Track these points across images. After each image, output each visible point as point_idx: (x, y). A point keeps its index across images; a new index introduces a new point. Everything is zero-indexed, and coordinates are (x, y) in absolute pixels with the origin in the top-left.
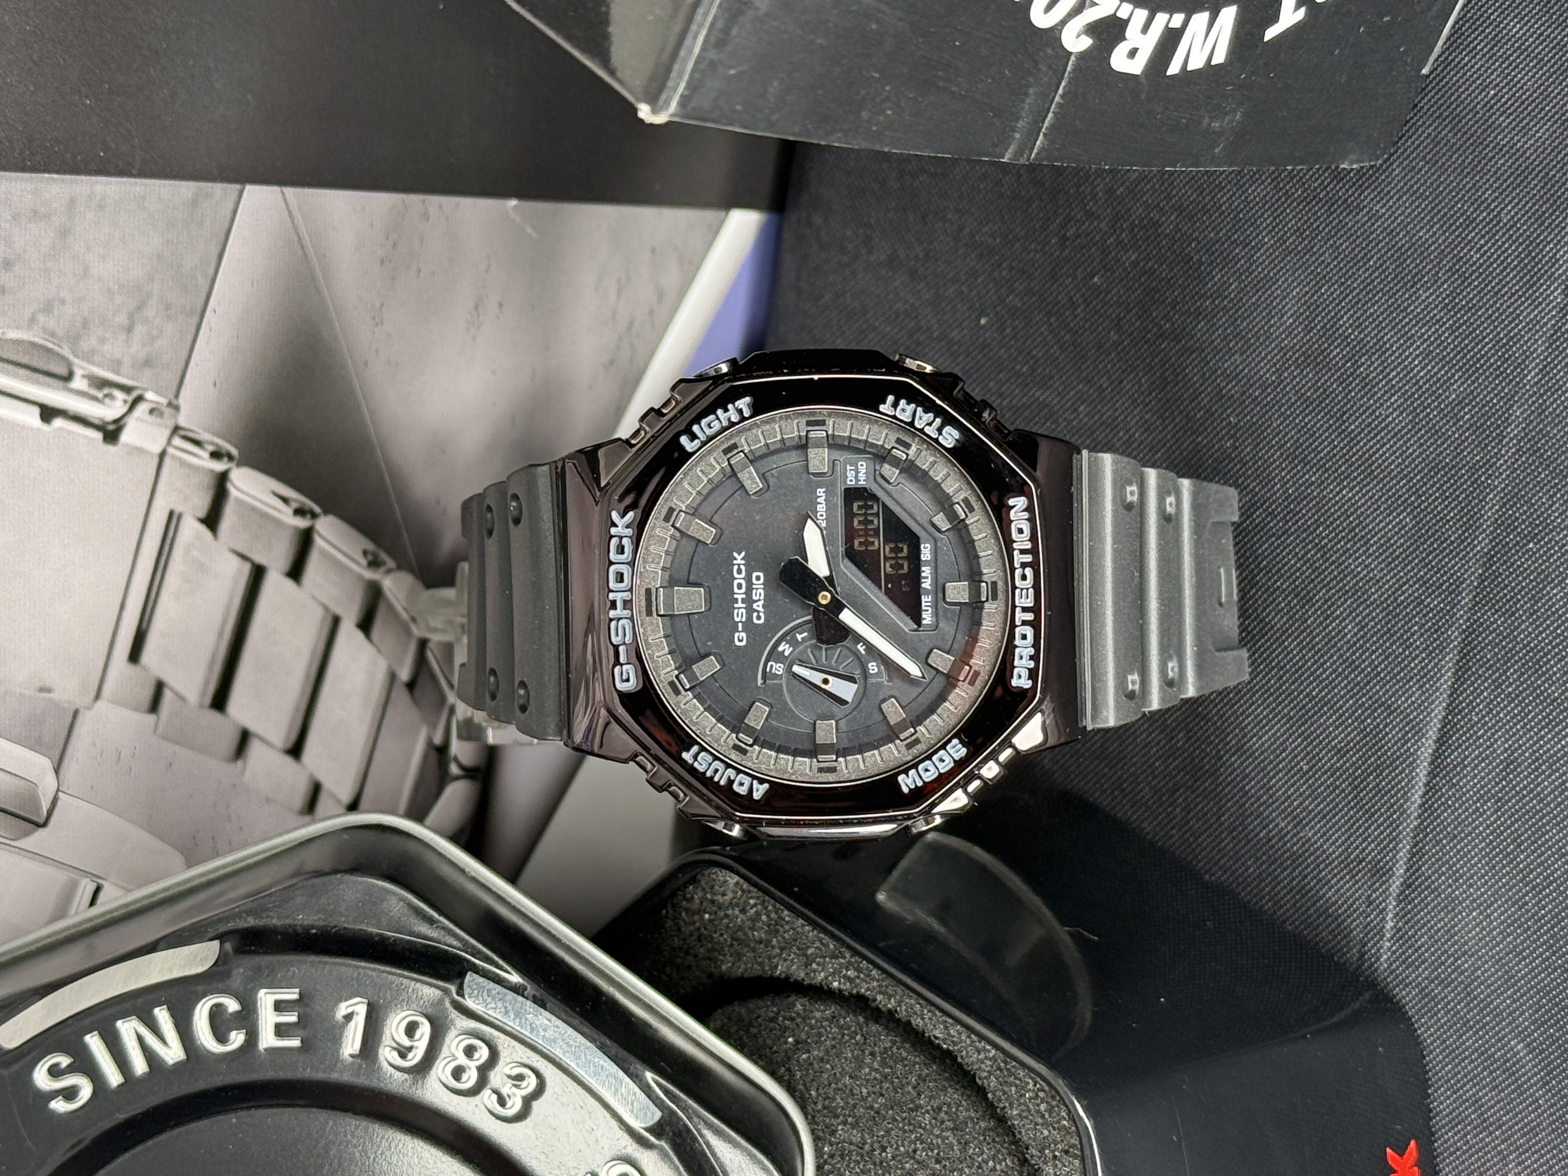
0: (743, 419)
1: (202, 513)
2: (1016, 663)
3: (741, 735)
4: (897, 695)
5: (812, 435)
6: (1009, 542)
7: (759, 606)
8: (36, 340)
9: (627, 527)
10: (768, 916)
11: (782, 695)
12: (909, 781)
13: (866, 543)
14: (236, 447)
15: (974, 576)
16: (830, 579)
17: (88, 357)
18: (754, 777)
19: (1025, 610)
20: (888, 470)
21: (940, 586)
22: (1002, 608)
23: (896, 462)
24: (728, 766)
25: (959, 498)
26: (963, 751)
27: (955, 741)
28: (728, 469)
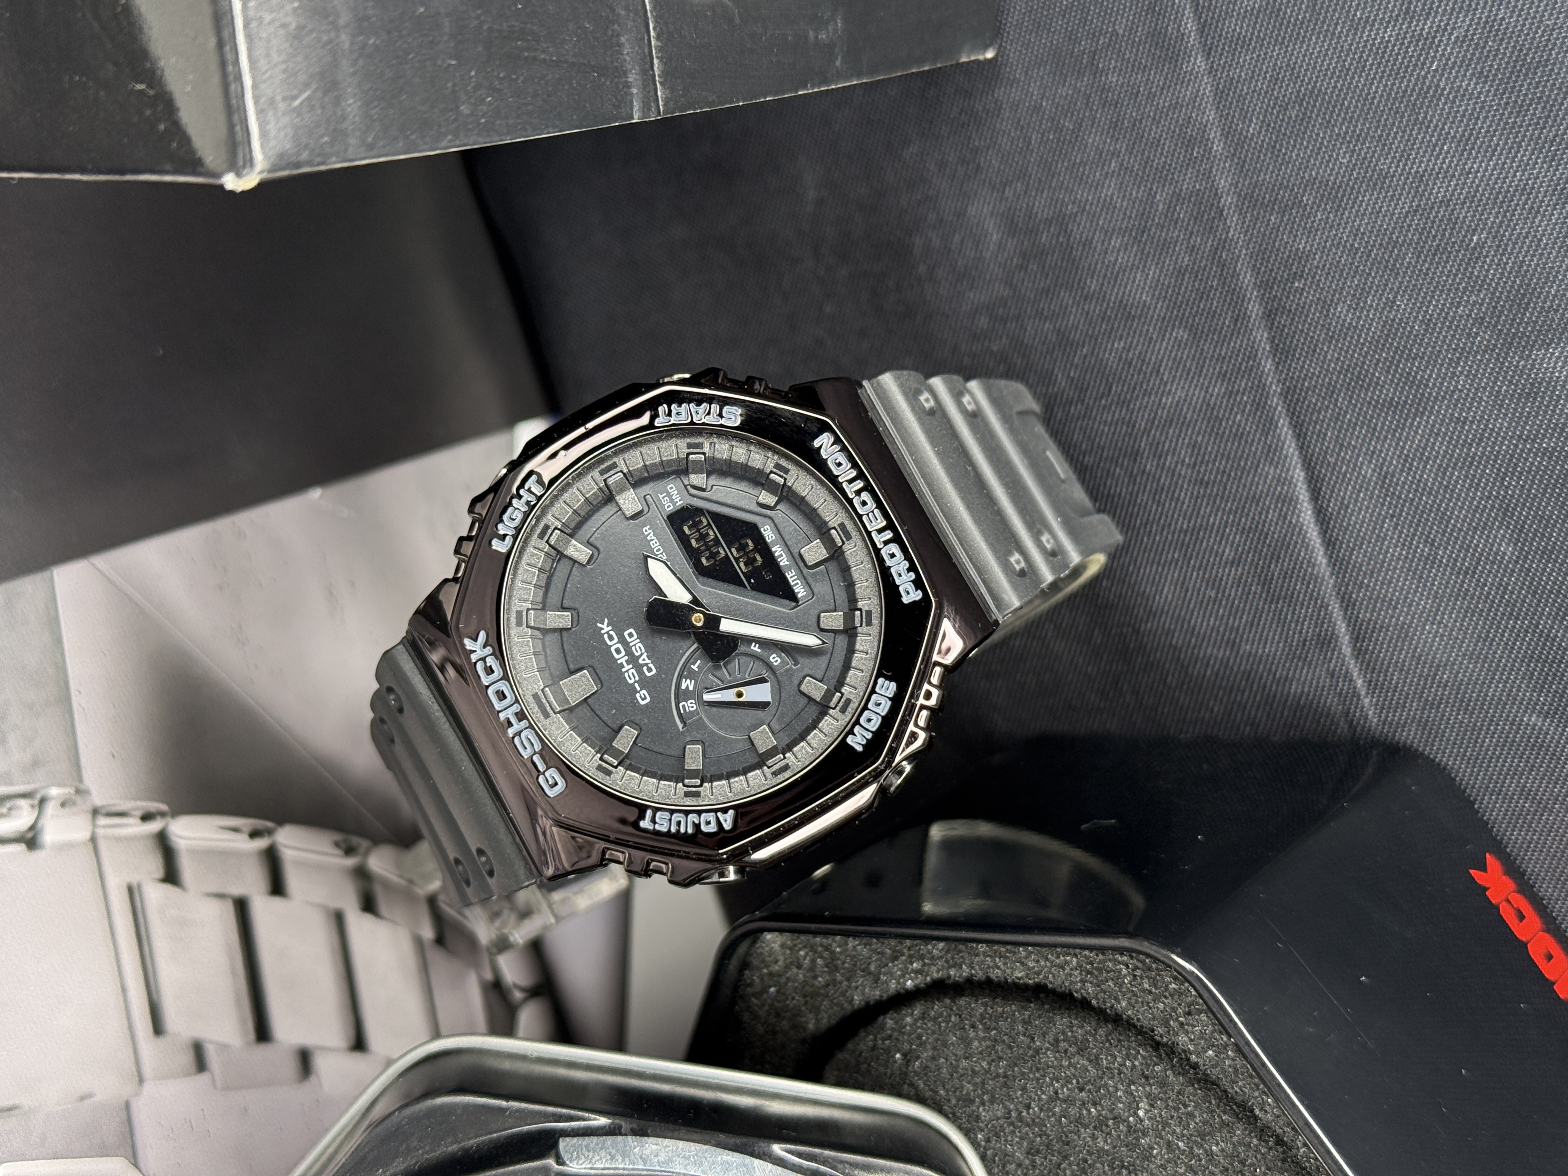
0: (539, 498)
1: (160, 873)
2: (898, 582)
3: (686, 781)
4: (810, 672)
5: (611, 481)
6: (833, 479)
7: (644, 659)
9: (484, 647)
10: (821, 957)
11: (706, 727)
12: (859, 739)
13: (713, 556)
14: (163, 802)
15: (822, 530)
16: (695, 601)
18: (716, 811)
19: (880, 531)
20: (698, 479)
21: (796, 556)
22: (860, 543)
23: (698, 468)
24: (687, 813)
25: (770, 466)
26: (893, 686)
27: (881, 681)
28: (553, 552)
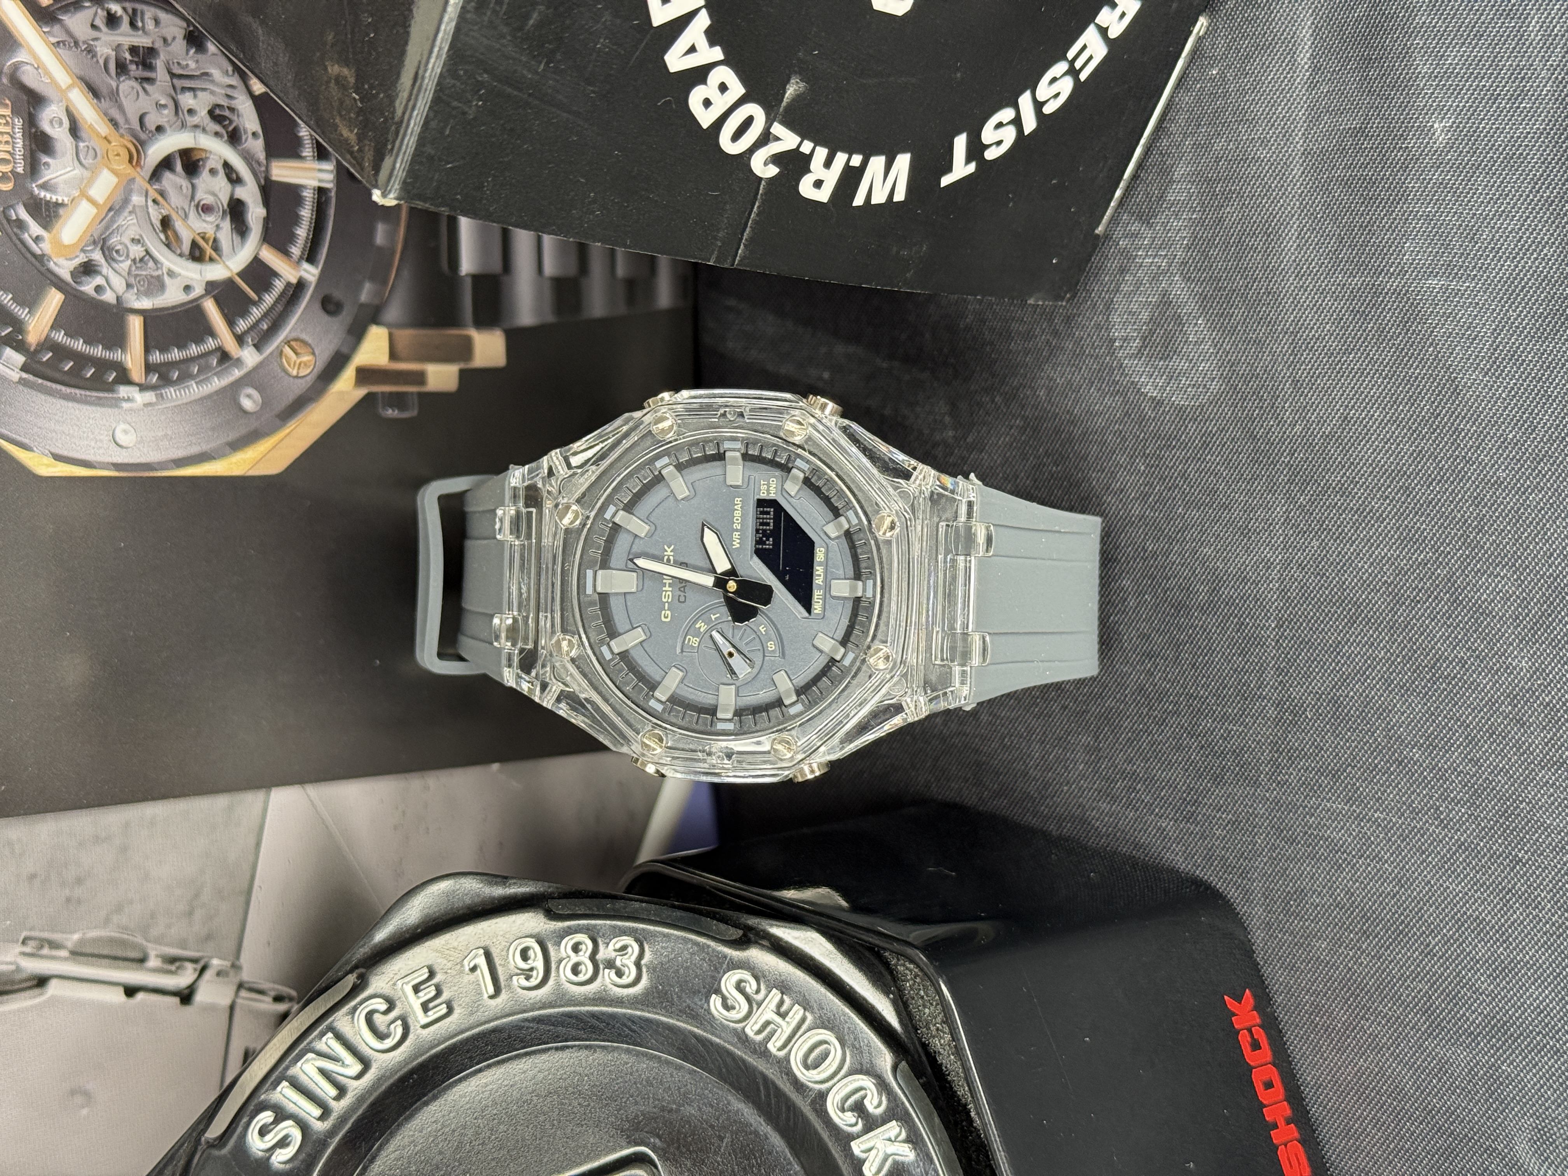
8: (113, 934)
14: (293, 989)
17: (158, 941)
